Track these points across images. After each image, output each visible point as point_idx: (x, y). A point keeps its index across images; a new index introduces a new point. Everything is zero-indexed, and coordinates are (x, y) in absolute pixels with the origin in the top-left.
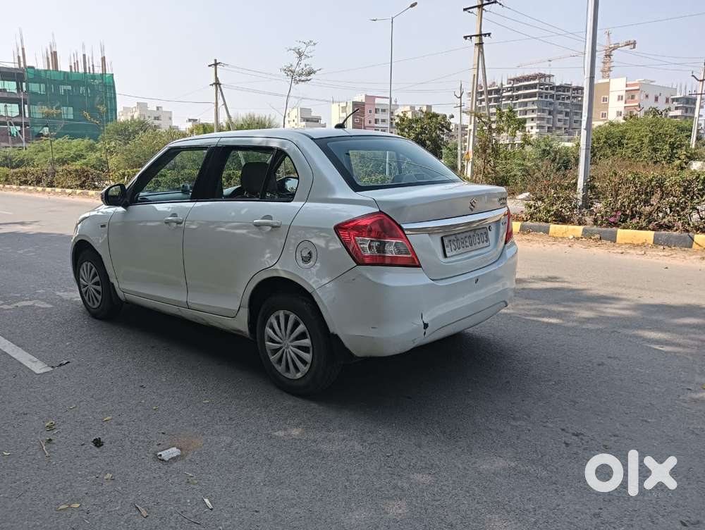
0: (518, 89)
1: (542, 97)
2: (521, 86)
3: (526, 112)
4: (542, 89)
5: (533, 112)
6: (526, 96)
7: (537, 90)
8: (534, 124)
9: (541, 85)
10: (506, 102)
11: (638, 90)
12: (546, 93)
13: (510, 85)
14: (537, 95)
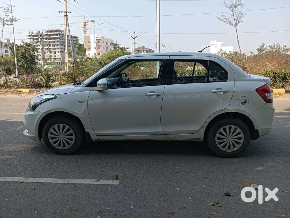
0: (50, 35)
1: (61, 39)
2: (51, 34)
3: (55, 45)
4: (60, 36)
5: (58, 45)
6: (54, 38)
7: (58, 36)
8: (59, 51)
9: (60, 34)
10: (45, 40)
11: (101, 39)
12: (62, 38)
13: (46, 33)
14: (59, 38)
